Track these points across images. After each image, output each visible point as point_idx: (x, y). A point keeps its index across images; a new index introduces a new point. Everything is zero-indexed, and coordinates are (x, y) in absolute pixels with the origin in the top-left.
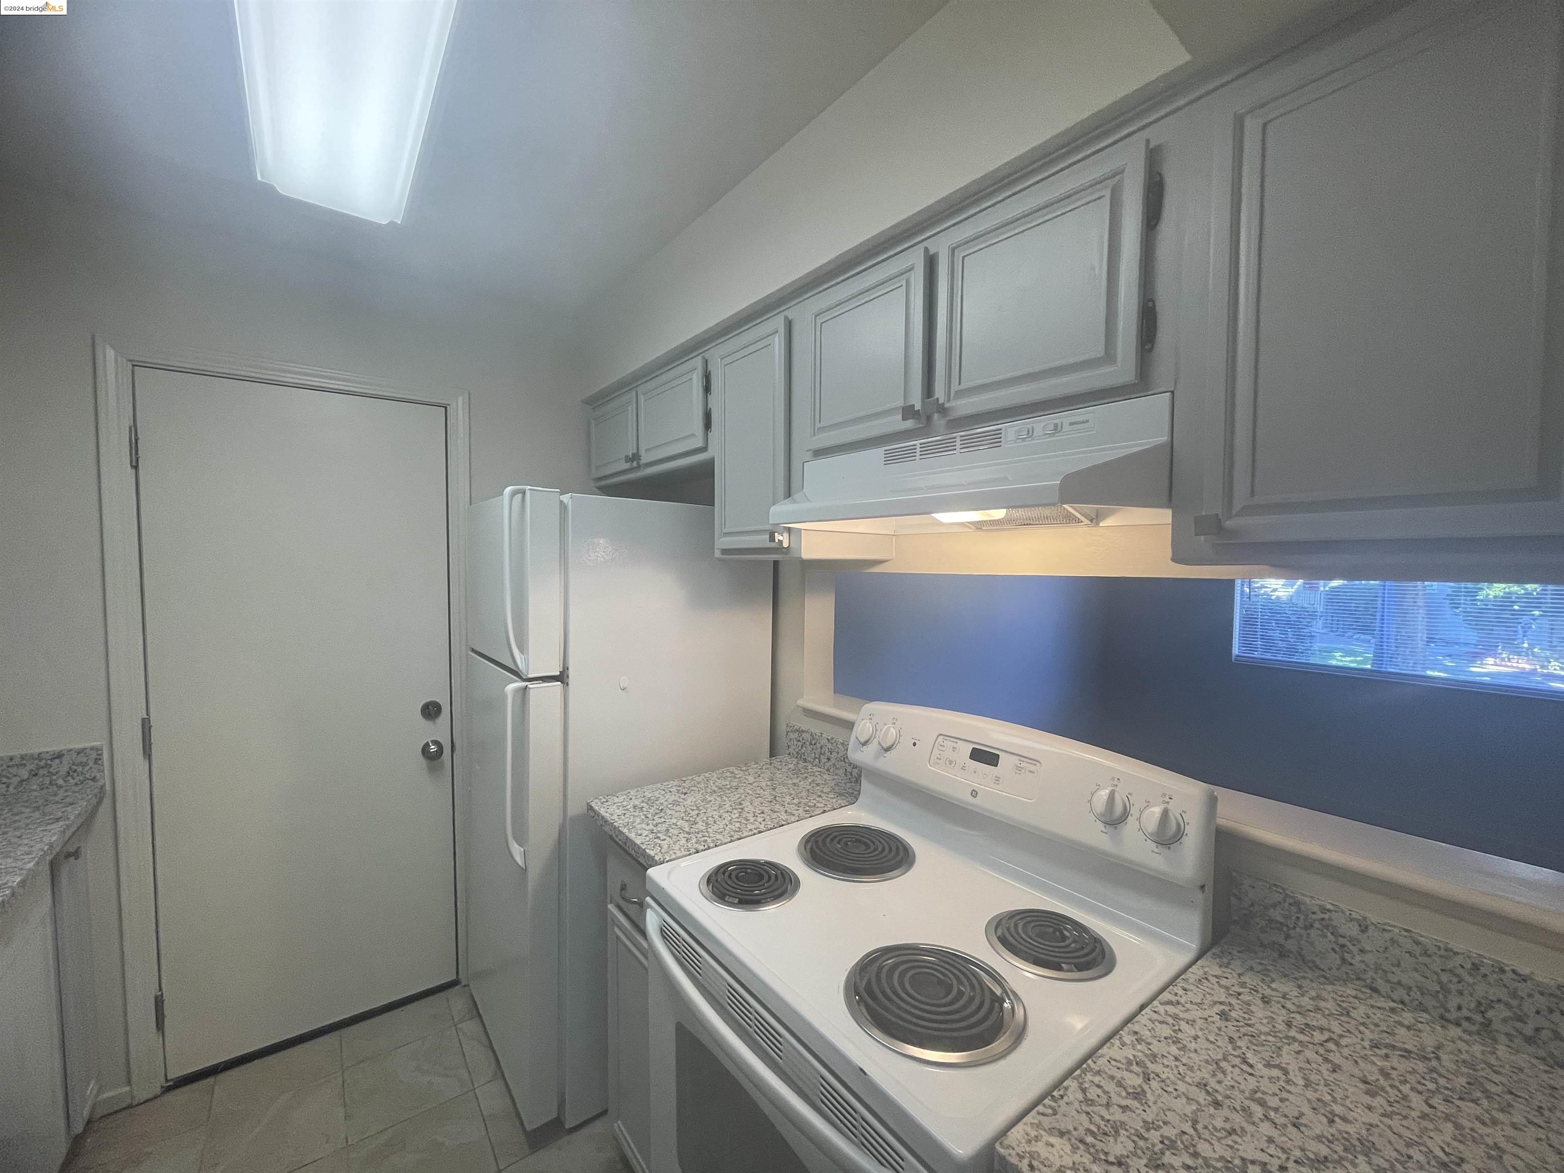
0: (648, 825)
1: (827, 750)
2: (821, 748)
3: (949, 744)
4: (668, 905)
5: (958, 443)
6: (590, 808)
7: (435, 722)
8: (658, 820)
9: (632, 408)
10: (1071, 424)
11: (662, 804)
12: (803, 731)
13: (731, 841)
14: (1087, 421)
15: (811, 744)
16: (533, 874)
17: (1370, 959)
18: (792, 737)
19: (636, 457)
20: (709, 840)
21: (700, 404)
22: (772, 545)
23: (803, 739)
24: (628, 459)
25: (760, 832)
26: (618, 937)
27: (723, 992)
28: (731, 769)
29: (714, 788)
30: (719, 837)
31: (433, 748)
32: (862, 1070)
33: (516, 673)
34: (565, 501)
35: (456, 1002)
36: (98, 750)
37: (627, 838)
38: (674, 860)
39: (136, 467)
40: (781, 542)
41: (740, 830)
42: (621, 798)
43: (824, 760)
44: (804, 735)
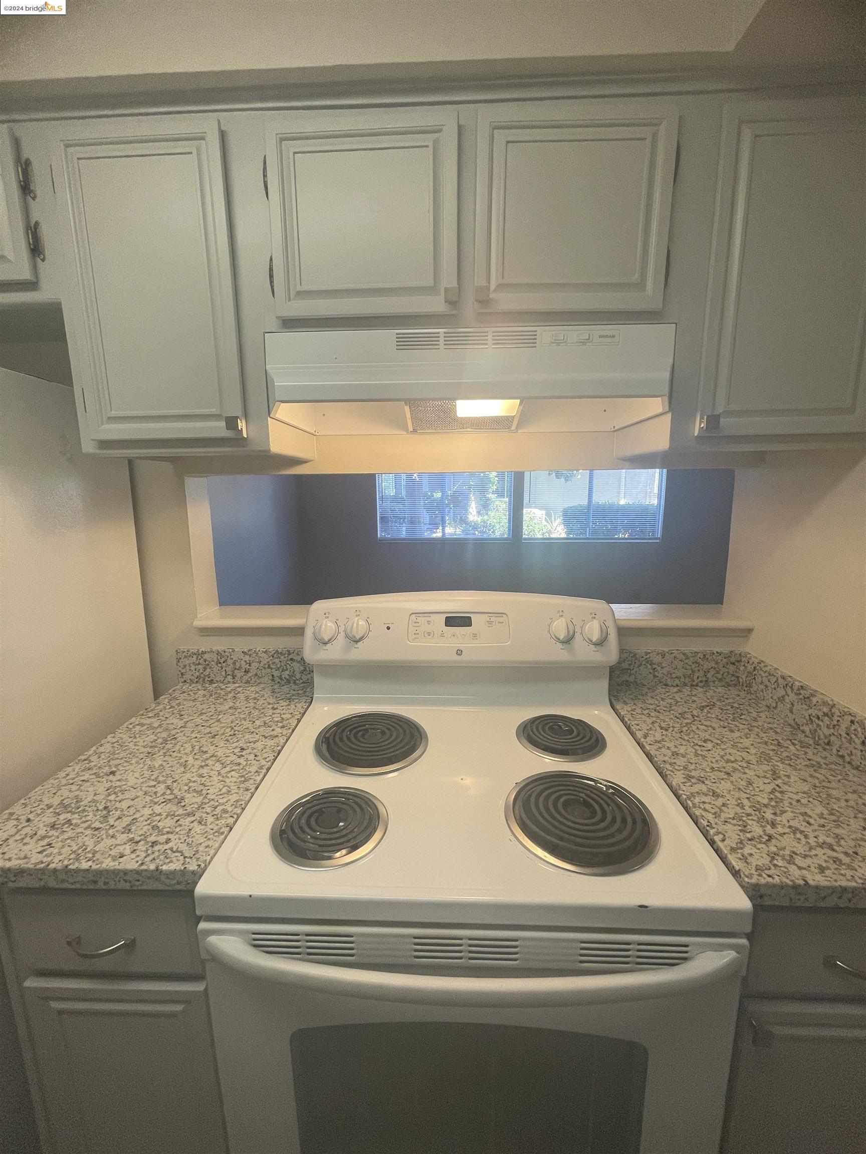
2: (234, 663)
3: (422, 620)
5: (490, 338)
10: (600, 337)
12: (204, 653)
13: (252, 793)
14: (614, 336)
15: (218, 663)
17: (665, 671)
18: (187, 663)
21: (16, 209)
23: (205, 661)
27: (405, 950)
40: (242, 430)
44: (206, 656)
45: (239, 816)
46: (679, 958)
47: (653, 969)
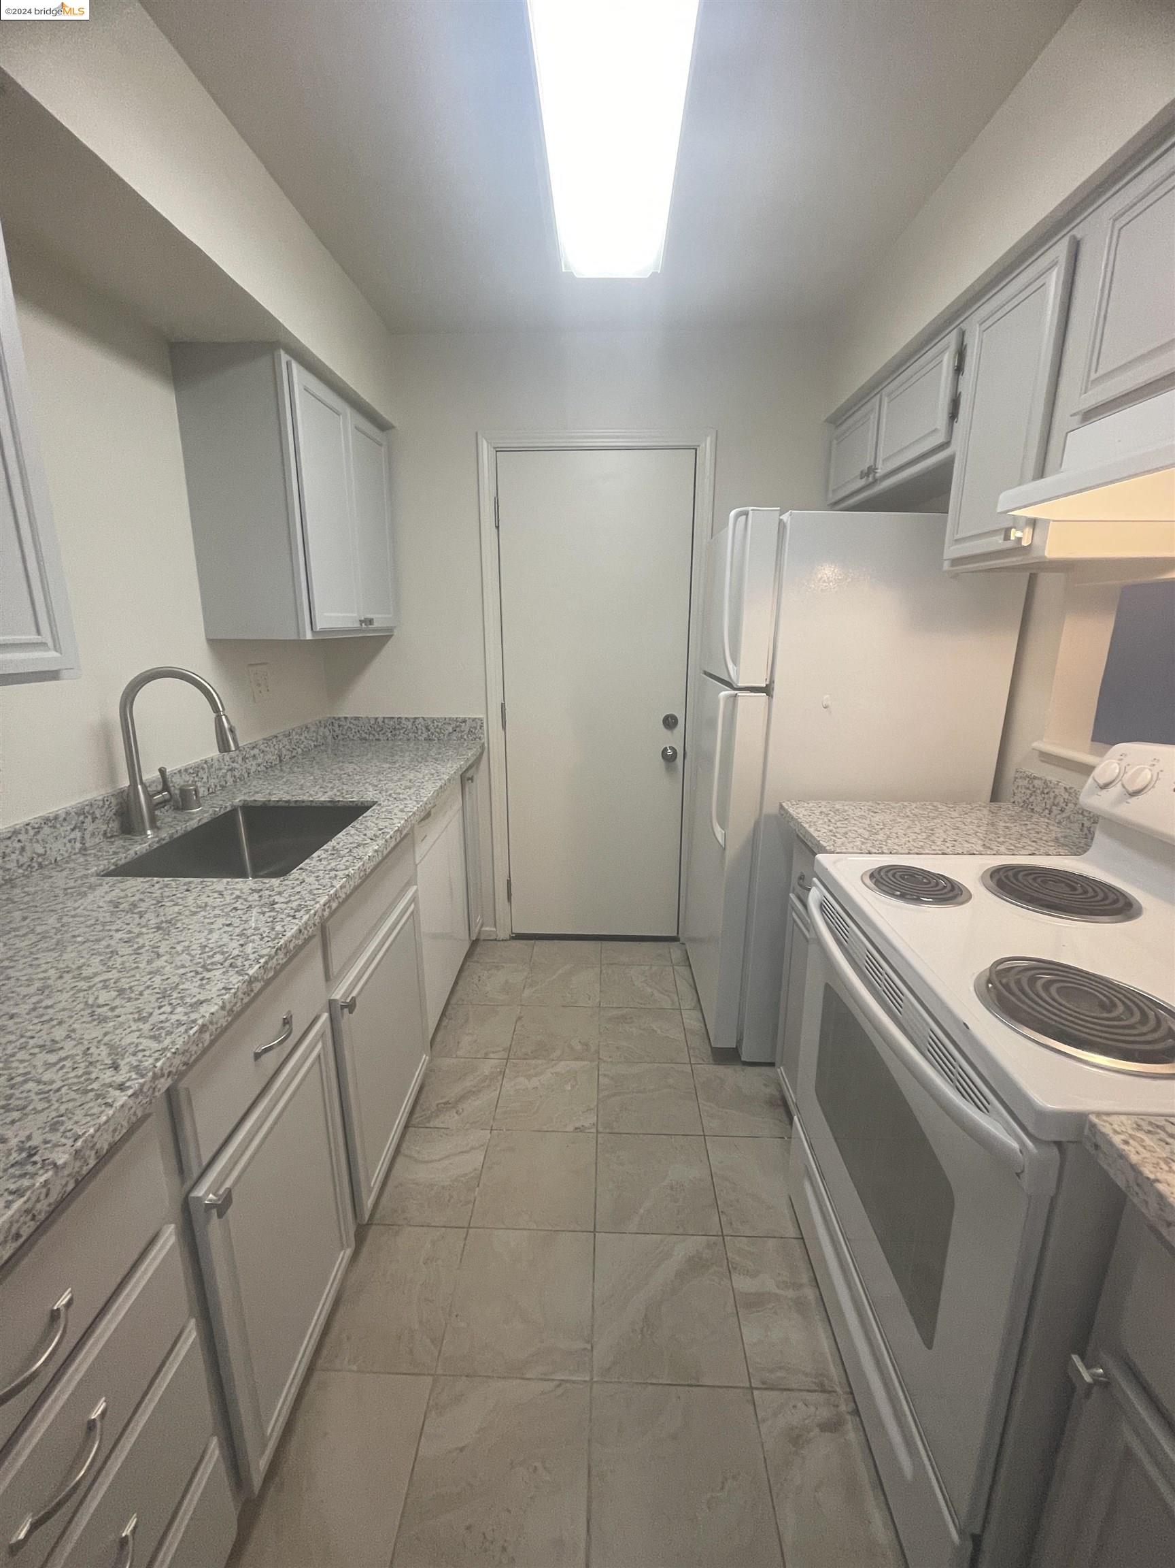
0: (829, 826)
1: (1062, 800)
2: (1055, 797)
4: (830, 886)
6: (781, 807)
7: (672, 732)
8: (839, 824)
9: (873, 417)
11: (848, 815)
12: (1035, 778)
13: (909, 853)
15: (1043, 793)
16: (730, 853)
18: (1021, 784)
19: (872, 470)
20: (885, 848)
21: (948, 390)
22: (1008, 545)
23: (1034, 787)
24: (863, 475)
25: (943, 854)
26: (794, 921)
27: (862, 955)
28: (935, 804)
29: (909, 814)
30: (896, 847)
31: (670, 752)
32: (965, 1024)
33: (729, 685)
34: (785, 520)
35: (675, 952)
36: (481, 720)
37: (807, 832)
38: (845, 853)
39: (498, 527)
40: (1019, 539)
41: (922, 847)
42: (811, 805)
43: (1055, 810)
44: (1036, 782)
45: (883, 853)
46: (983, 1107)
47: (944, 1078)
